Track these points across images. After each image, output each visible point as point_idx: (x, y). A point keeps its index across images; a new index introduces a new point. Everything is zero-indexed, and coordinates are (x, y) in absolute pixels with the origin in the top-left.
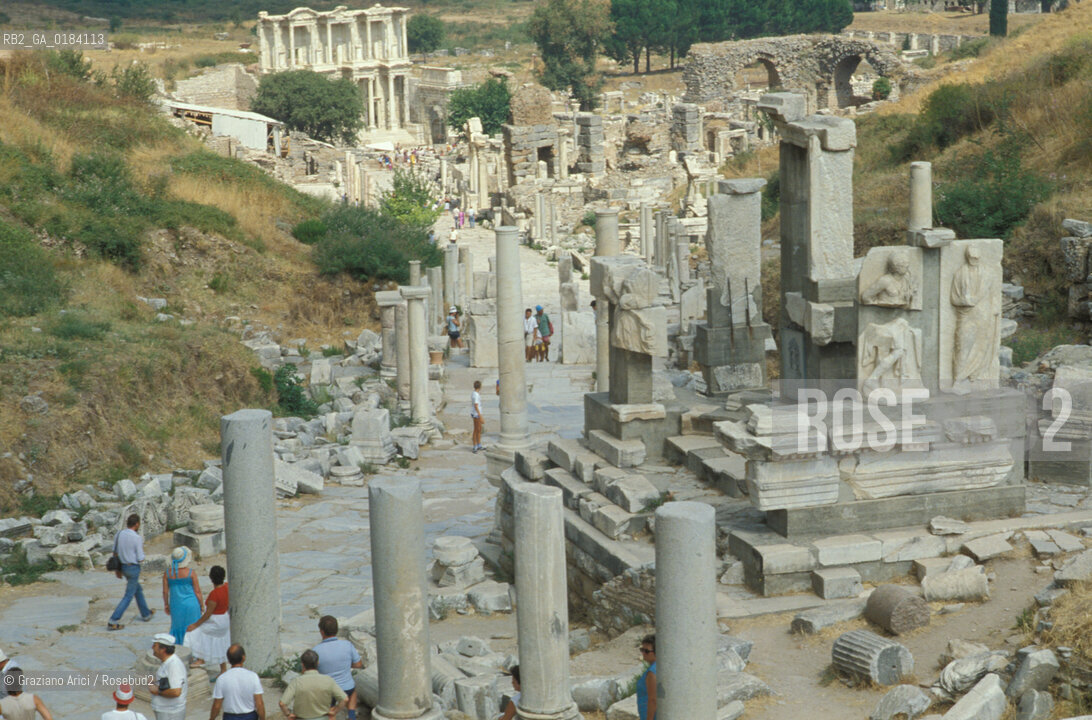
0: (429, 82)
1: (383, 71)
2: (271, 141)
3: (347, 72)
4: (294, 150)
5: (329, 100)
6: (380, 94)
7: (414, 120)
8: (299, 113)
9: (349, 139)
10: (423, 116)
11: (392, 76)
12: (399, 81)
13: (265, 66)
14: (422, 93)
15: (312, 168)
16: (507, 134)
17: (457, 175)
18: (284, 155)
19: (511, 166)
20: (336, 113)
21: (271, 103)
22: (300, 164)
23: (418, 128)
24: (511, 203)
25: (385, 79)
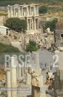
0: (43, 20)
1: (33, 17)
2: (7, 32)
3: (26, 18)
4: (12, 34)
5: (20, 24)
6: (33, 22)
7: (39, 28)
8: (14, 27)
9: (24, 32)
10: (41, 27)
11: (35, 19)
12: (37, 20)
13: (9, 16)
14: (41, 22)
15: (16, 38)
16: (55, 31)
17: (45, 40)
18: (10, 35)
19: (55, 38)
20: (21, 27)
21: (8, 25)
22: (13, 37)
23: (40, 29)
24: (55, 46)
25: (34, 19)
